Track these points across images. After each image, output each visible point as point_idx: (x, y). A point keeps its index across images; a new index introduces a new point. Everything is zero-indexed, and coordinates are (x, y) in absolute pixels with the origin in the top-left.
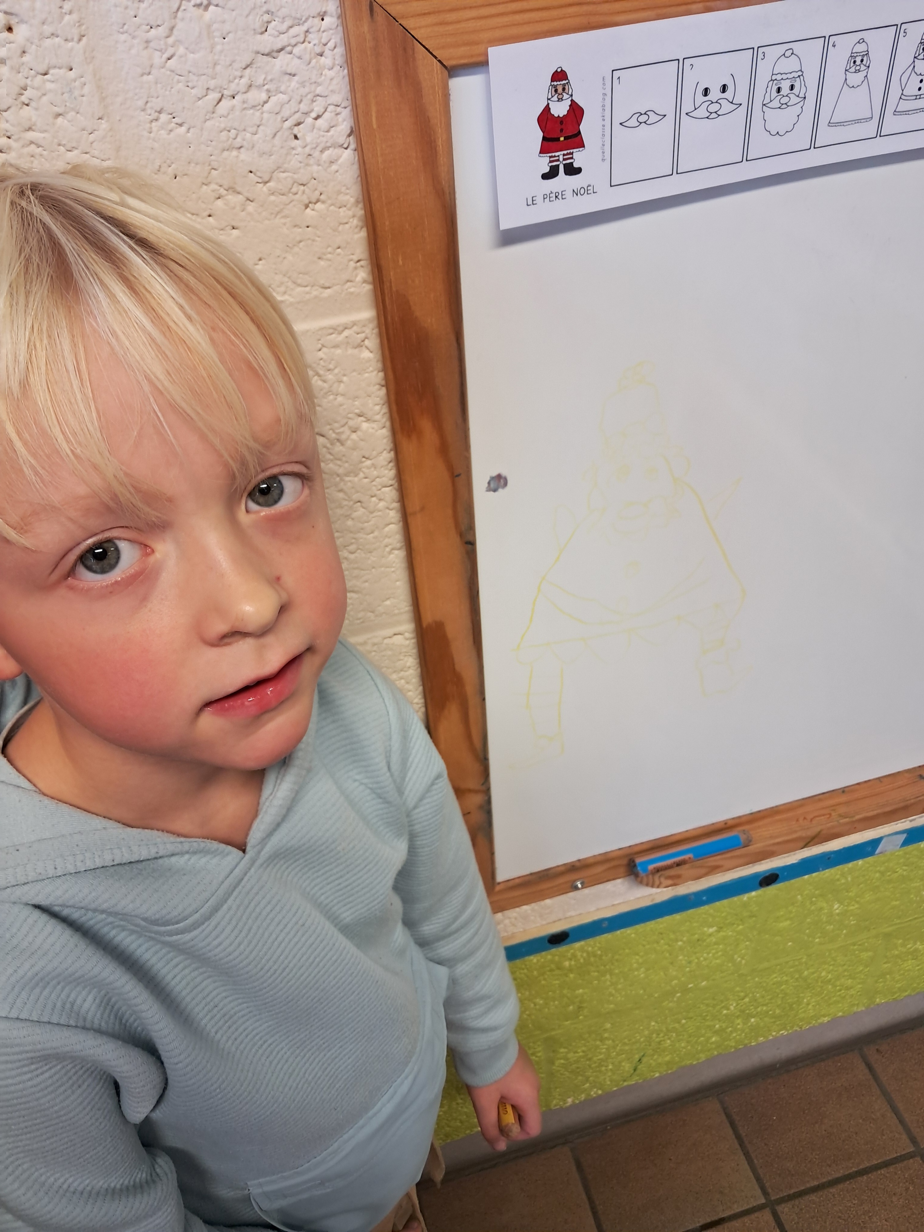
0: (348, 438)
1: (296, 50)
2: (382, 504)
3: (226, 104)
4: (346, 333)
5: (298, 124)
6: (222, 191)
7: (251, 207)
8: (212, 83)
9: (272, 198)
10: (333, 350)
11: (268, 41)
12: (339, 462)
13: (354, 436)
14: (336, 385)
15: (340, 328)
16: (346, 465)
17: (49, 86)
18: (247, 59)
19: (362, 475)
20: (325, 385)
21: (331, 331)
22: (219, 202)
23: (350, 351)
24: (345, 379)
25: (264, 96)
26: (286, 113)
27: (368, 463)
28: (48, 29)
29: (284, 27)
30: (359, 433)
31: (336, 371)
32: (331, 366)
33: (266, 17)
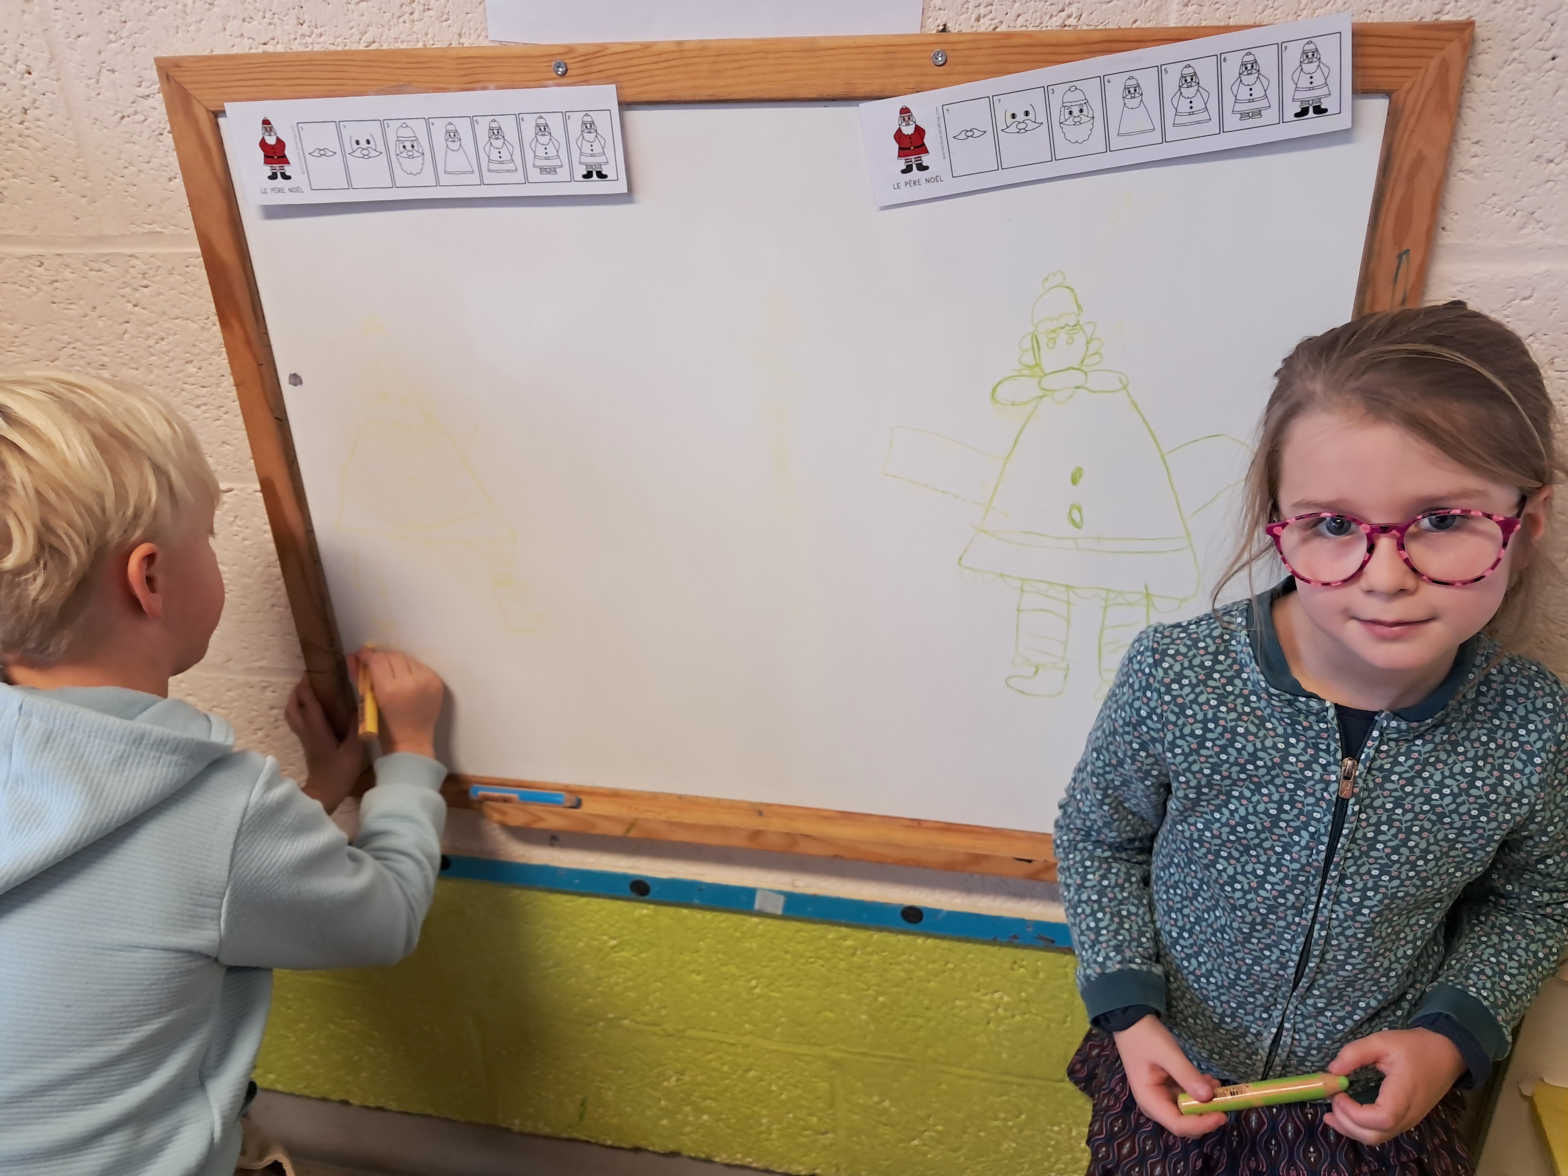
1: (156, 97)
3: (126, 119)
5: (161, 134)
6: (127, 165)
7: (142, 175)
8: (117, 108)
9: (152, 172)
11: (142, 91)
17: (46, 100)
18: (132, 98)
22: (126, 170)
25: (143, 118)
26: (153, 127)
28: (43, 74)
29: (148, 85)
33: (140, 79)
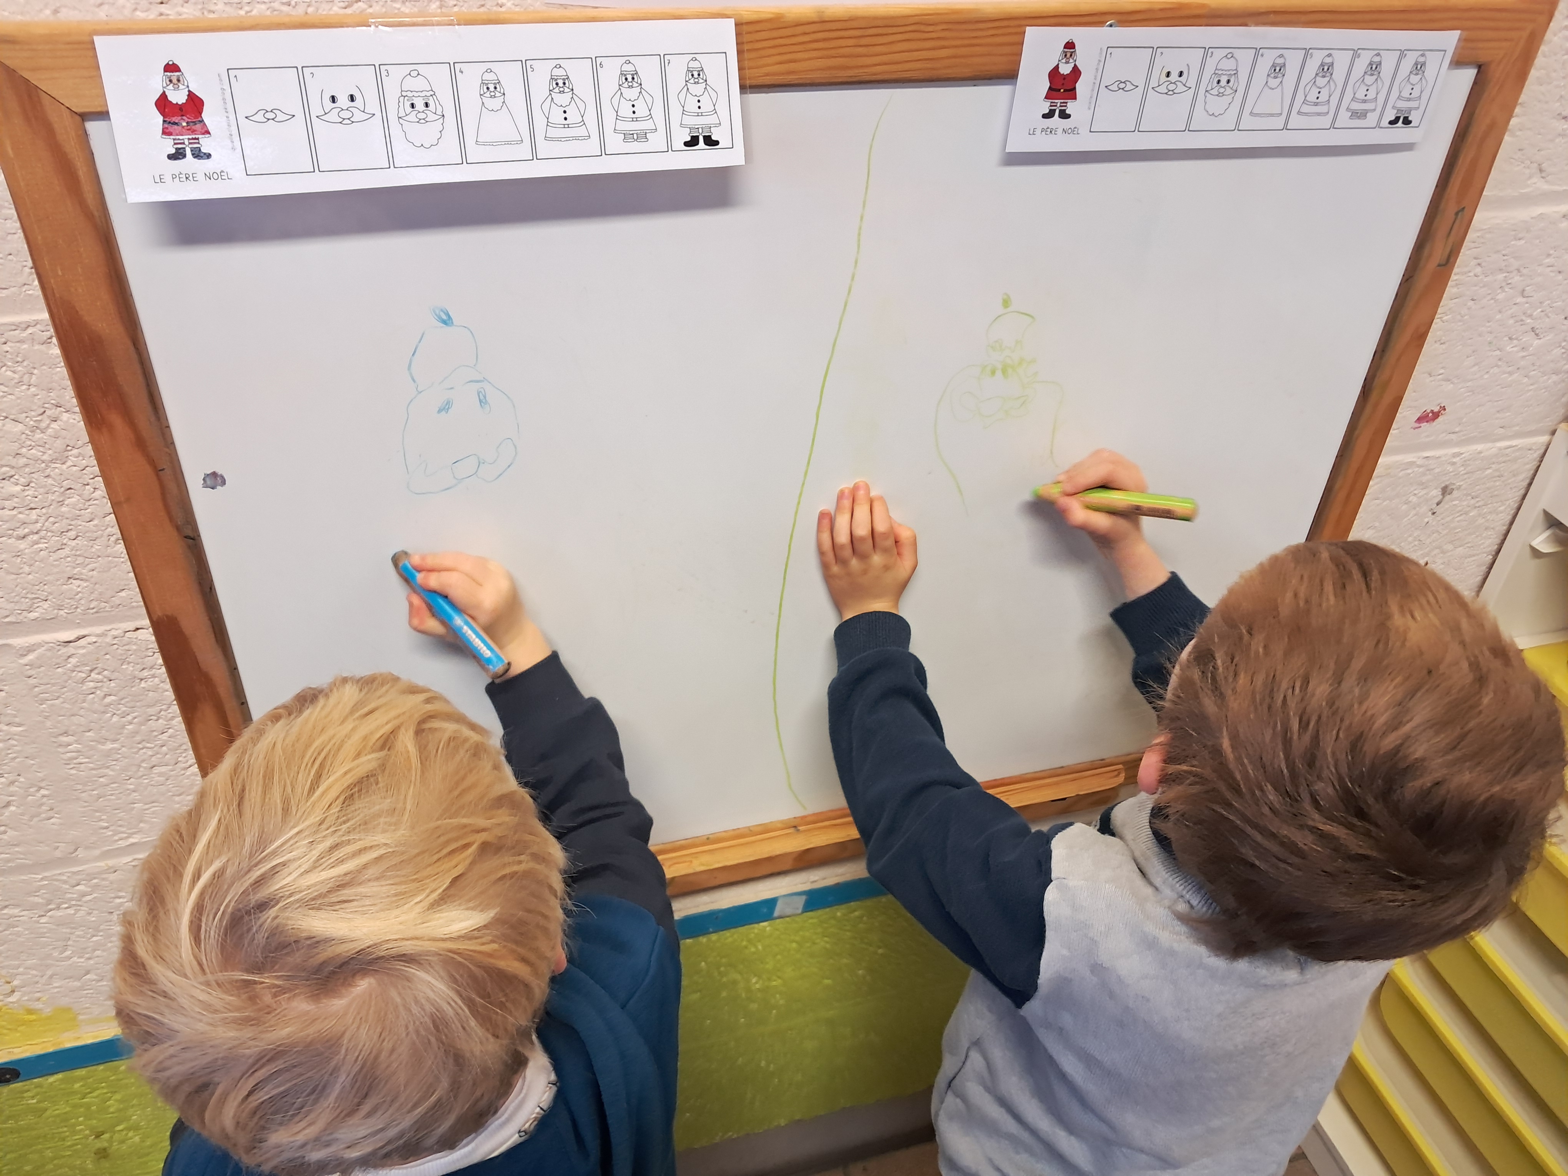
0: (48, 427)
2: (98, 493)
4: (30, 330)
10: (18, 344)
12: (41, 449)
13: (54, 425)
14: (27, 376)
15: (24, 326)
16: (50, 452)
19: (69, 463)
20: (16, 376)
21: (14, 327)
23: (37, 347)
24: (35, 371)
27: (75, 452)
30: (59, 422)
31: (25, 364)
32: (19, 359)
